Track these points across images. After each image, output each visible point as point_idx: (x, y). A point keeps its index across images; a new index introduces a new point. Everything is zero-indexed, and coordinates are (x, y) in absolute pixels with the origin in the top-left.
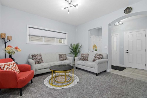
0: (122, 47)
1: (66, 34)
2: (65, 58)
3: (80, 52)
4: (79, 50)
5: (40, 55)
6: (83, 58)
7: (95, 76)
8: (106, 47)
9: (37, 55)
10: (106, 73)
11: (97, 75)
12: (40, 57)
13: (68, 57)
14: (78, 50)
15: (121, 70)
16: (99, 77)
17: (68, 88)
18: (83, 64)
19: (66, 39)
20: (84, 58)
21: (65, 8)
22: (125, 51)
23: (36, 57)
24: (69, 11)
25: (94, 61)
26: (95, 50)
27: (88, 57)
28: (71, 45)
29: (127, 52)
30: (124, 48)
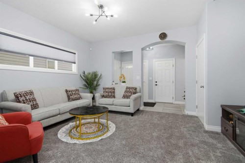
0: (151, 78)
1: (75, 54)
2: (79, 96)
3: (99, 85)
4: (97, 82)
5: (31, 93)
6: (107, 94)
7: (131, 116)
8: (139, 78)
9: (26, 94)
10: (140, 111)
11: (132, 114)
12: (32, 97)
13: (82, 94)
14: (95, 83)
15: (153, 106)
16: (135, 117)
17: (109, 137)
18: (111, 103)
19: (75, 63)
20: (110, 94)
21: (92, 15)
22: (154, 83)
23: (24, 96)
24: (96, 21)
25: (125, 97)
26: (123, 82)
27: (114, 92)
28: (84, 73)
29: (156, 83)
30: (152, 78)
